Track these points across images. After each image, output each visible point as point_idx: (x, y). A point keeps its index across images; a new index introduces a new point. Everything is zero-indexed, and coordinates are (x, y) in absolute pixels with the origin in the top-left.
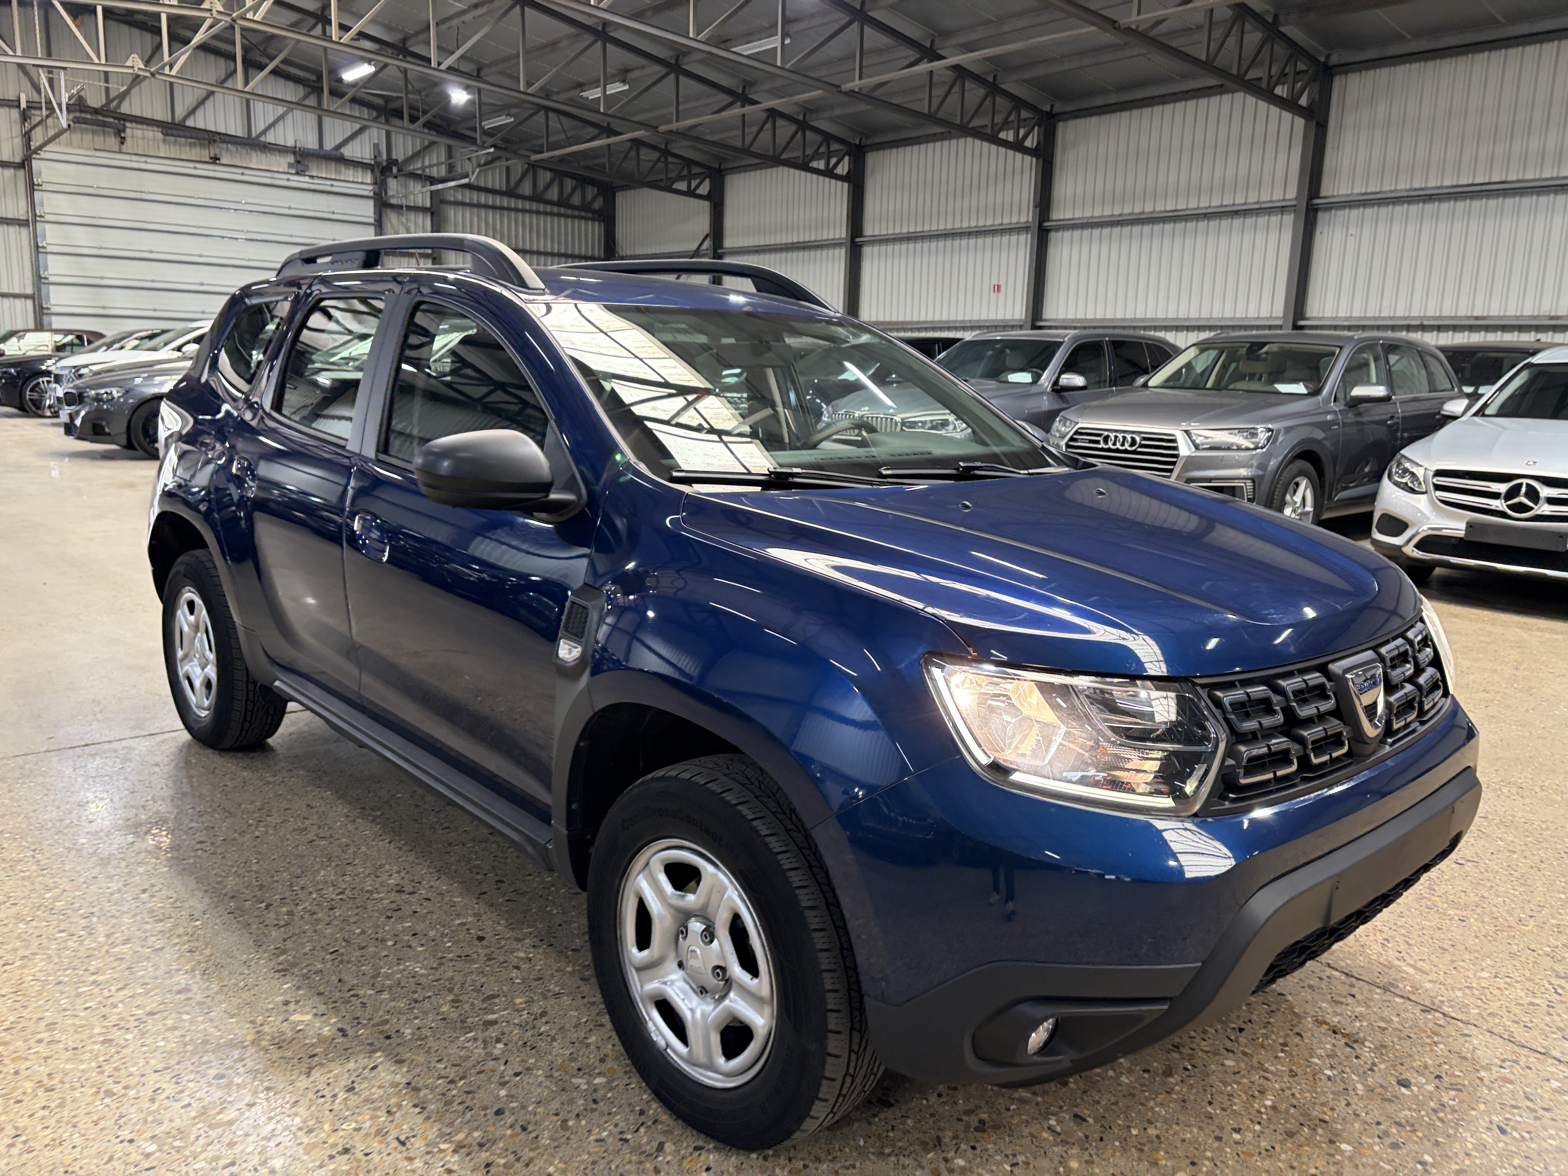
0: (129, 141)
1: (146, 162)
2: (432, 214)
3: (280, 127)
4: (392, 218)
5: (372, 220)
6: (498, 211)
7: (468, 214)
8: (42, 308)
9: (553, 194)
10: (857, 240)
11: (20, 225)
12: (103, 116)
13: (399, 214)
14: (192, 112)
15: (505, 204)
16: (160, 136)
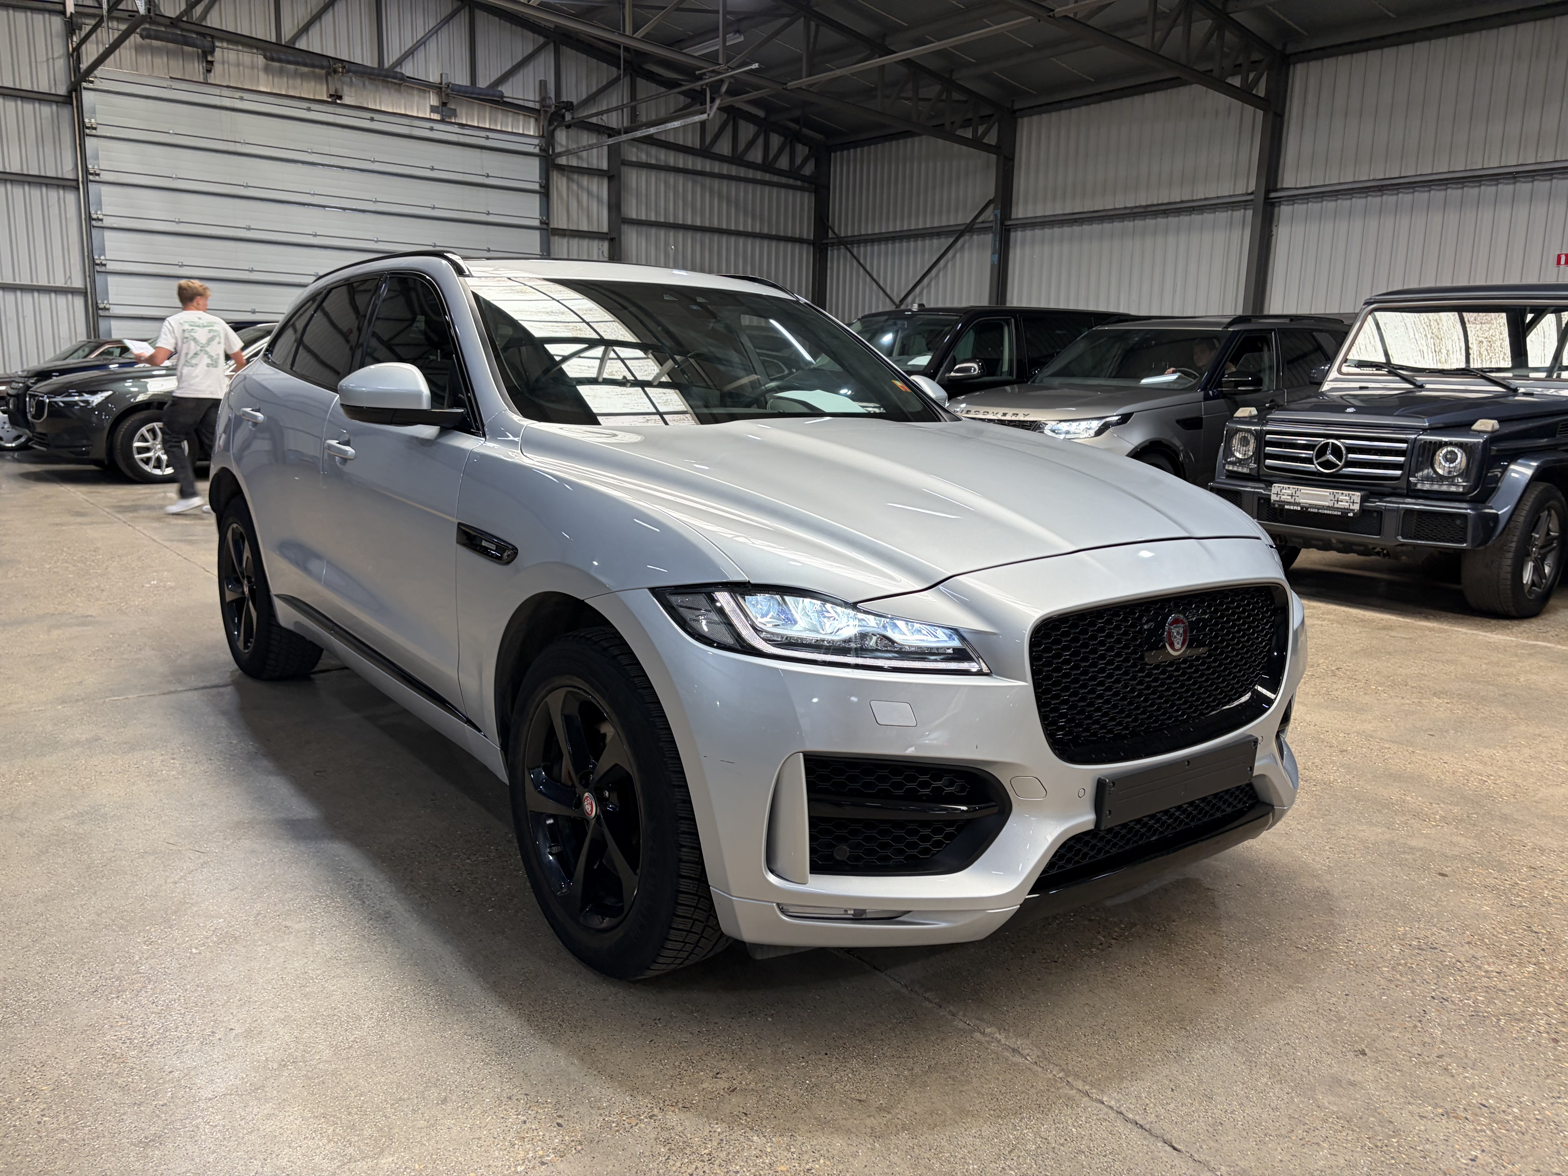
0: (218, 68)
1: (241, 99)
2: (611, 178)
3: (420, 54)
4: (559, 183)
5: (536, 187)
6: (691, 176)
7: (653, 180)
8: (98, 308)
9: (756, 155)
10: (1273, 195)
11: (64, 187)
12: (182, 30)
13: (569, 179)
14: (305, 29)
15: (699, 168)
16: (260, 60)
